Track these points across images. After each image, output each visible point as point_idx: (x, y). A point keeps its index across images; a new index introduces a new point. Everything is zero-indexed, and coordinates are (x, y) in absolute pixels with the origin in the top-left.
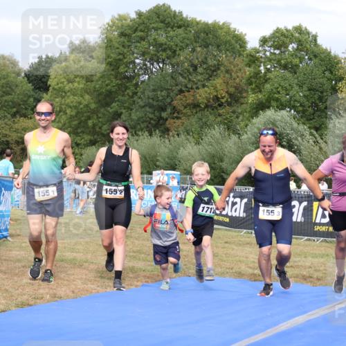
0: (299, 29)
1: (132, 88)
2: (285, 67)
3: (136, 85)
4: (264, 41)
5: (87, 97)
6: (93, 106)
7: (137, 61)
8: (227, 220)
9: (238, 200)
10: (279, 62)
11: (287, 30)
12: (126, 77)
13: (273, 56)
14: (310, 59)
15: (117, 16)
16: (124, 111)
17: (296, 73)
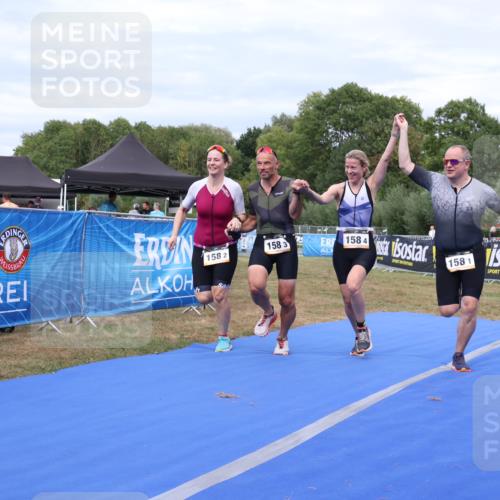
0: (469, 101)
1: (326, 154)
2: (458, 134)
3: (329, 151)
4: (439, 112)
5: (288, 161)
6: (293, 169)
7: (330, 130)
8: (411, 264)
9: (420, 247)
10: (452, 129)
11: (459, 102)
12: (321, 144)
13: (447, 125)
14: (478, 126)
15: (312, 94)
16: (318, 173)
17: (466, 138)
